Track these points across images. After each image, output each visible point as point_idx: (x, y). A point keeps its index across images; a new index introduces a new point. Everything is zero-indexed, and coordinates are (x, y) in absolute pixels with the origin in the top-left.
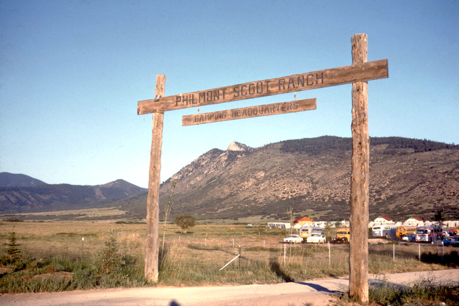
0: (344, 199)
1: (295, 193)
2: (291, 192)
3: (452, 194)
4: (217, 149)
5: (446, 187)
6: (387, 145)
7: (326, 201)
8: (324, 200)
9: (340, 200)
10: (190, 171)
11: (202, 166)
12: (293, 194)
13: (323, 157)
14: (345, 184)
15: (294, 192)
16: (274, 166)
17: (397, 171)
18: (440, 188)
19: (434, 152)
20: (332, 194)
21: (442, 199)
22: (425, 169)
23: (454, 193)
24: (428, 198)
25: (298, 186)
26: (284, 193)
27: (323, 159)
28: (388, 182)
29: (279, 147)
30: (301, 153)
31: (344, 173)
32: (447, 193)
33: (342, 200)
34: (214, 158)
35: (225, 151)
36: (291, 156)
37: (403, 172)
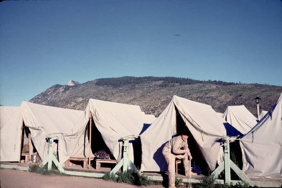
4: (59, 85)
6: (163, 81)
10: (40, 98)
11: (48, 95)
13: (121, 88)
16: (89, 94)
17: (166, 97)
19: (192, 85)
22: (185, 95)
27: (121, 89)
28: (160, 104)
29: (95, 82)
30: (108, 86)
31: (132, 98)
34: (56, 90)
35: (63, 86)
36: (101, 88)
37: (170, 97)
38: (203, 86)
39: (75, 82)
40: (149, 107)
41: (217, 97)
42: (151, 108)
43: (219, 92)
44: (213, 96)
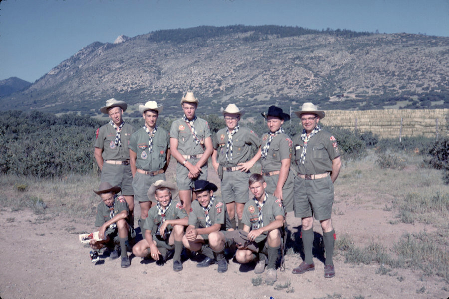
0: (181, 90)
1: (136, 85)
2: (132, 84)
3: (295, 82)
5: (290, 75)
6: (253, 32)
7: (163, 93)
8: (161, 91)
9: (176, 92)
10: (68, 65)
11: (80, 60)
12: (134, 86)
13: (181, 46)
14: (188, 74)
15: (136, 83)
16: (133, 57)
17: (245, 58)
18: (284, 76)
19: (295, 37)
20: (171, 85)
21: (282, 89)
22: (277, 55)
23: (297, 81)
24: (268, 88)
25: (141, 77)
26: (124, 85)
27: (181, 47)
28: (232, 70)
30: (166, 42)
31: (193, 61)
32: (290, 82)
33: (179, 91)
34: (93, 51)
35: (104, 44)
36: (155, 45)
37: (251, 58)
38: (313, 39)
40: (214, 76)
41: (328, 57)
42: (217, 77)
43: (333, 48)
44: (321, 55)
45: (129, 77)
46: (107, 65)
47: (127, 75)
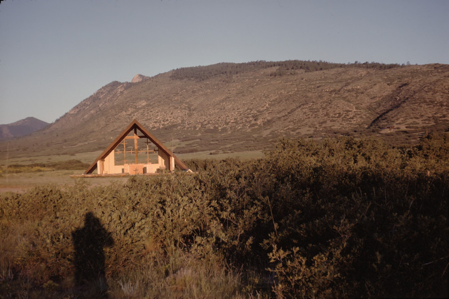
0: (217, 126)
1: (168, 122)
2: (164, 121)
3: (338, 115)
4: (117, 82)
5: (331, 107)
6: (278, 67)
7: (197, 129)
8: (195, 127)
9: (212, 128)
10: (87, 105)
11: (100, 99)
12: (165, 123)
14: (221, 109)
15: (167, 120)
16: (158, 94)
17: (279, 93)
18: (324, 109)
19: (325, 71)
20: (205, 121)
21: (325, 122)
22: (311, 88)
23: (339, 113)
24: (309, 121)
25: (172, 114)
26: (155, 122)
27: (207, 84)
28: (267, 105)
29: (170, 75)
30: (189, 80)
31: (223, 97)
32: (331, 115)
33: (215, 127)
34: (112, 90)
35: (123, 83)
36: (178, 83)
37: (286, 93)
38: (344, 72)
39: (144, 76)
40: (249, 111)
41: (366, 89)
42: (252, 112)
43: (370, 80)
44: (359, 87)
45: (159, 114)
46: (134, 103)
47: (157, 112)
